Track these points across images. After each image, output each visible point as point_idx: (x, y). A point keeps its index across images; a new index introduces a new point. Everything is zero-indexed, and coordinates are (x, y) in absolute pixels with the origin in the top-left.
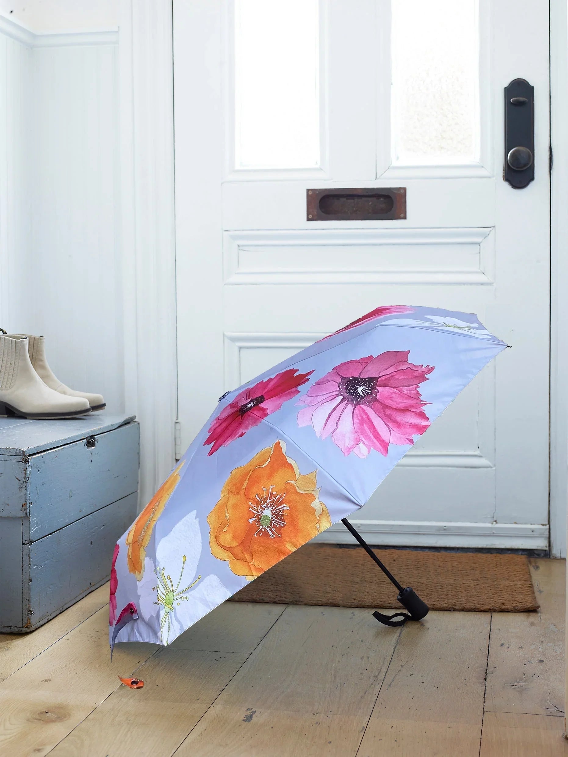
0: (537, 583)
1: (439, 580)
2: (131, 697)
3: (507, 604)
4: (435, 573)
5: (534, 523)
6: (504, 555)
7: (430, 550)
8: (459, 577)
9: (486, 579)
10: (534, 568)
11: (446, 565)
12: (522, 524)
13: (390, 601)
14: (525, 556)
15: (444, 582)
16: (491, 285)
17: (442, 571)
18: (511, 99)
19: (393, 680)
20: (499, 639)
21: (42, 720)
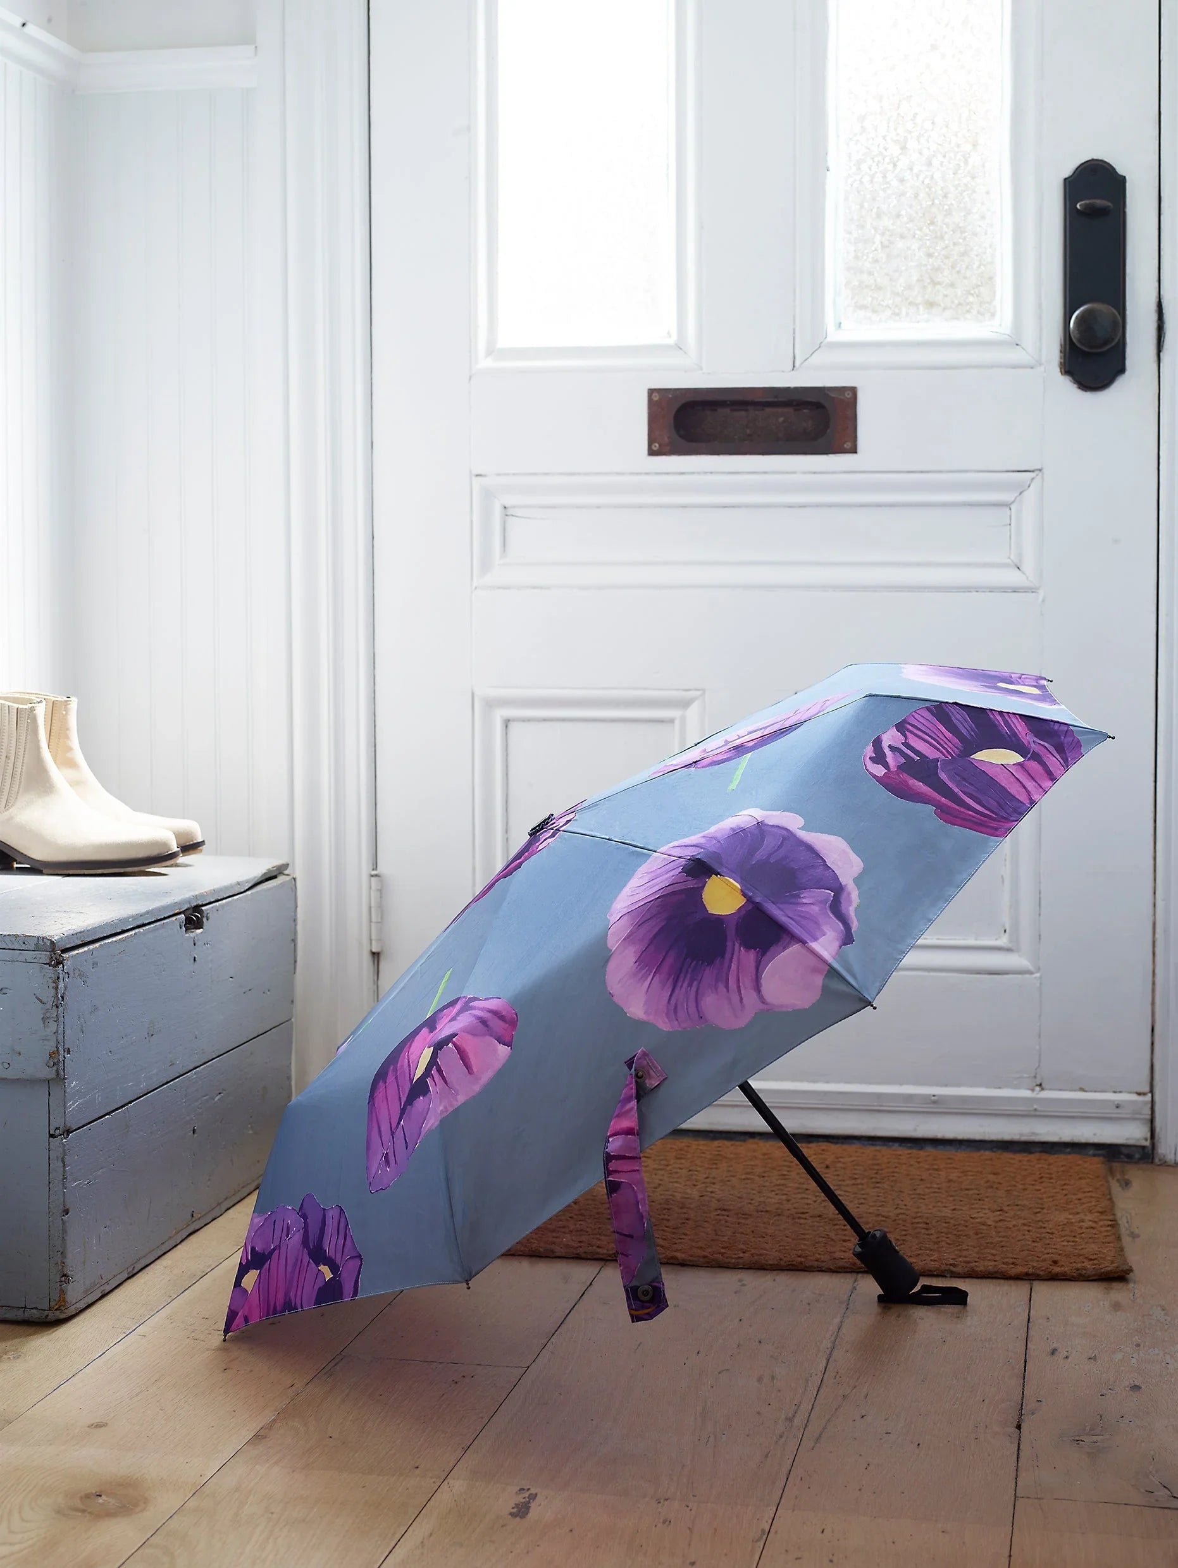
0: (1127, 1217)
1: (920, 1210)
2: (276, 1463)
3: (1063, 1264)
4: (914, 1194)
5: (1121, 1090)
6: (1056, 1156)
7: (903, 1144)
8: (961, 1203)
9: (1018, 1208)
10: (1120, 1186)
11: (934, 1177)
12: (1095, 1092)
13: (819, 1256)
14: (1101, 1158)
15: (931, 1213)
16: (1033, 592)
17: (927, 1190)
18: (1077, 204)
19: (824, 1428)
20: (1048, 1339)
21: (89, 1513)
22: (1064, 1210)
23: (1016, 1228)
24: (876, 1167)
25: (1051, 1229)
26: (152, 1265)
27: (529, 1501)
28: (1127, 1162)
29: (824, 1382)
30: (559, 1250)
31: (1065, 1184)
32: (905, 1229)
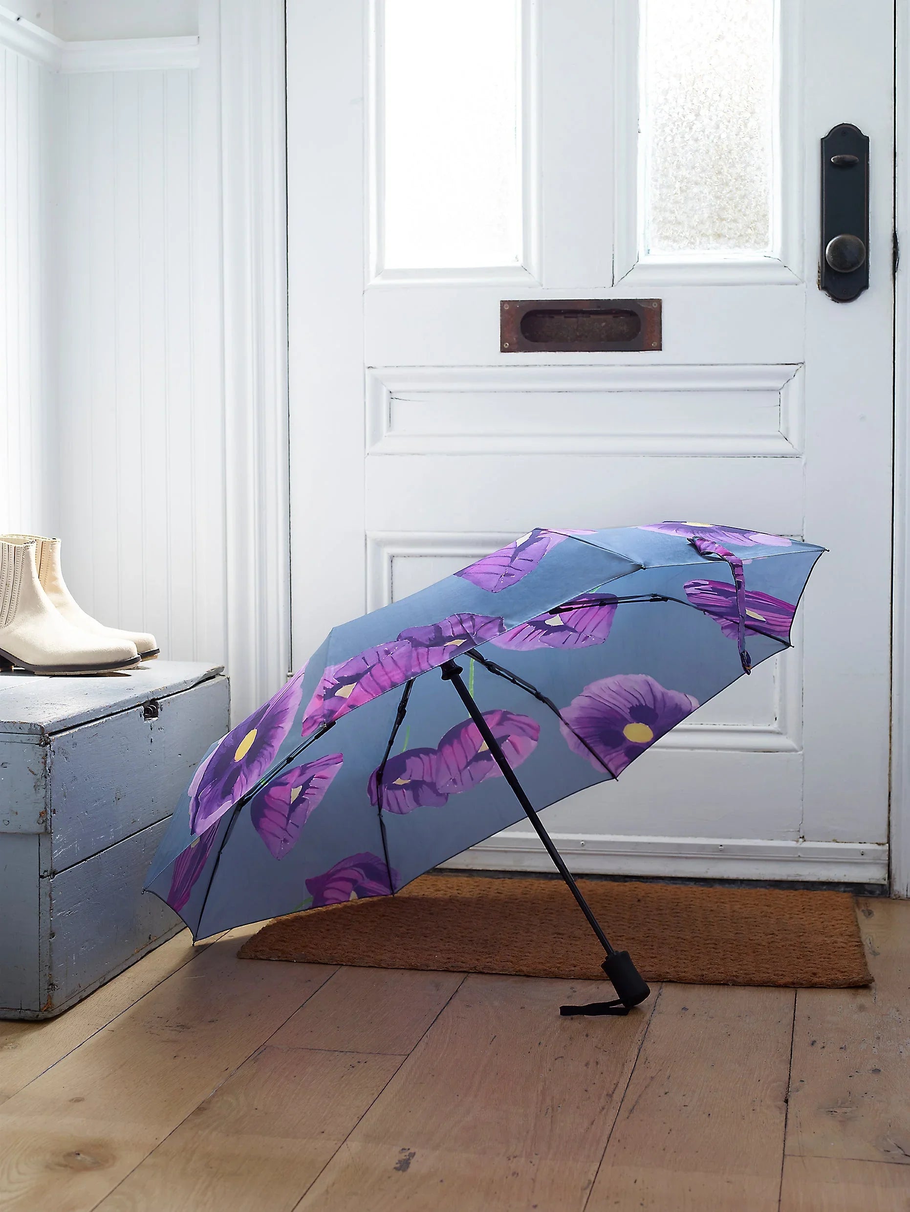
0: (870, 939)
1: (710, 934)
2: (214, 1129)
3: (821, 975)
4: (705, 922)
5: (865, 841)
6: (816, 892)
7: (697, 883)
8: (742, 928)
9: (786, 932)
10: (865, 915)
11: (721, 908)
12: (845, 842)
14: (850, 894)
15: (719, 936)
16: (797, 458)
17: (715, 918)
18: (831, 158)
19: (637, 1102)
20: (809, 1033)
21: (70, 1167)
22: (821, 934)
23: (785, 948)
24: (677, 901)
25: (811, 948)
26: (119, 977)
27: (409, 1158)
28: (870, 897)
29: (637, 1066)
30: (432, 965)
31: (822, 914)
32: (699, 948)
